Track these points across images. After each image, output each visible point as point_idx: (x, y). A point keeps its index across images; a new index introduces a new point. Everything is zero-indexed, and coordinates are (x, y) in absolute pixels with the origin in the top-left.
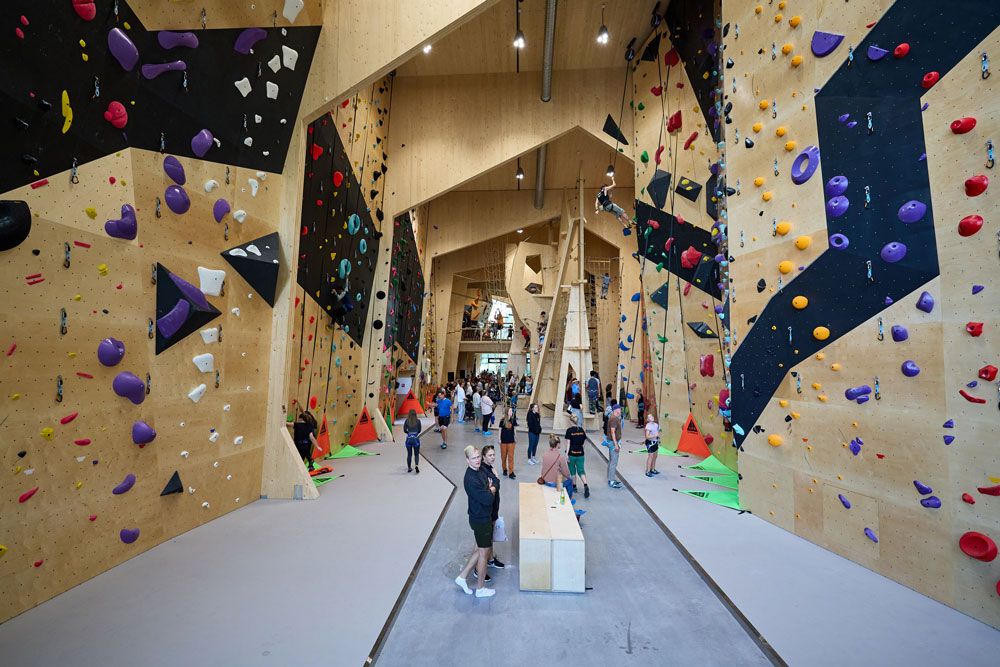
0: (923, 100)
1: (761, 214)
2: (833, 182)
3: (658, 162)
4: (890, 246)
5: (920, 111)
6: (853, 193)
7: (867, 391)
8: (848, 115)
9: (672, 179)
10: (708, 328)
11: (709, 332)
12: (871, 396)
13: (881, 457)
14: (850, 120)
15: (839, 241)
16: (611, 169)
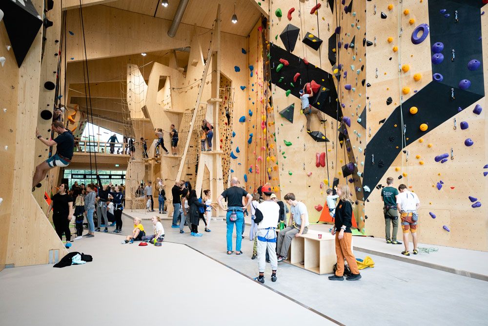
0: (482, 9)
1: (390, 59)
2: (436, 45)
3: (290, 19)
4: (464, 81)
5: (480, 15)
6: (446, 52)
7: (446, 156)
8: (445, 10)
9: (300, 32)
10: (323, 135)
11: (323, 138)
12: (449, 158)
13: (452, 188)
14: (446, 13)
15: (438, 77)
16: (235, 17)
